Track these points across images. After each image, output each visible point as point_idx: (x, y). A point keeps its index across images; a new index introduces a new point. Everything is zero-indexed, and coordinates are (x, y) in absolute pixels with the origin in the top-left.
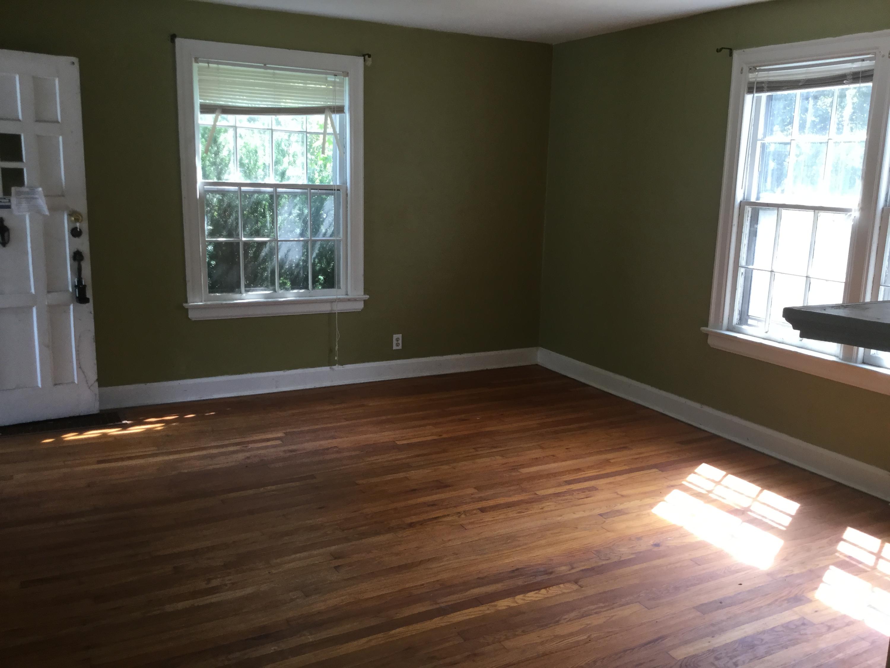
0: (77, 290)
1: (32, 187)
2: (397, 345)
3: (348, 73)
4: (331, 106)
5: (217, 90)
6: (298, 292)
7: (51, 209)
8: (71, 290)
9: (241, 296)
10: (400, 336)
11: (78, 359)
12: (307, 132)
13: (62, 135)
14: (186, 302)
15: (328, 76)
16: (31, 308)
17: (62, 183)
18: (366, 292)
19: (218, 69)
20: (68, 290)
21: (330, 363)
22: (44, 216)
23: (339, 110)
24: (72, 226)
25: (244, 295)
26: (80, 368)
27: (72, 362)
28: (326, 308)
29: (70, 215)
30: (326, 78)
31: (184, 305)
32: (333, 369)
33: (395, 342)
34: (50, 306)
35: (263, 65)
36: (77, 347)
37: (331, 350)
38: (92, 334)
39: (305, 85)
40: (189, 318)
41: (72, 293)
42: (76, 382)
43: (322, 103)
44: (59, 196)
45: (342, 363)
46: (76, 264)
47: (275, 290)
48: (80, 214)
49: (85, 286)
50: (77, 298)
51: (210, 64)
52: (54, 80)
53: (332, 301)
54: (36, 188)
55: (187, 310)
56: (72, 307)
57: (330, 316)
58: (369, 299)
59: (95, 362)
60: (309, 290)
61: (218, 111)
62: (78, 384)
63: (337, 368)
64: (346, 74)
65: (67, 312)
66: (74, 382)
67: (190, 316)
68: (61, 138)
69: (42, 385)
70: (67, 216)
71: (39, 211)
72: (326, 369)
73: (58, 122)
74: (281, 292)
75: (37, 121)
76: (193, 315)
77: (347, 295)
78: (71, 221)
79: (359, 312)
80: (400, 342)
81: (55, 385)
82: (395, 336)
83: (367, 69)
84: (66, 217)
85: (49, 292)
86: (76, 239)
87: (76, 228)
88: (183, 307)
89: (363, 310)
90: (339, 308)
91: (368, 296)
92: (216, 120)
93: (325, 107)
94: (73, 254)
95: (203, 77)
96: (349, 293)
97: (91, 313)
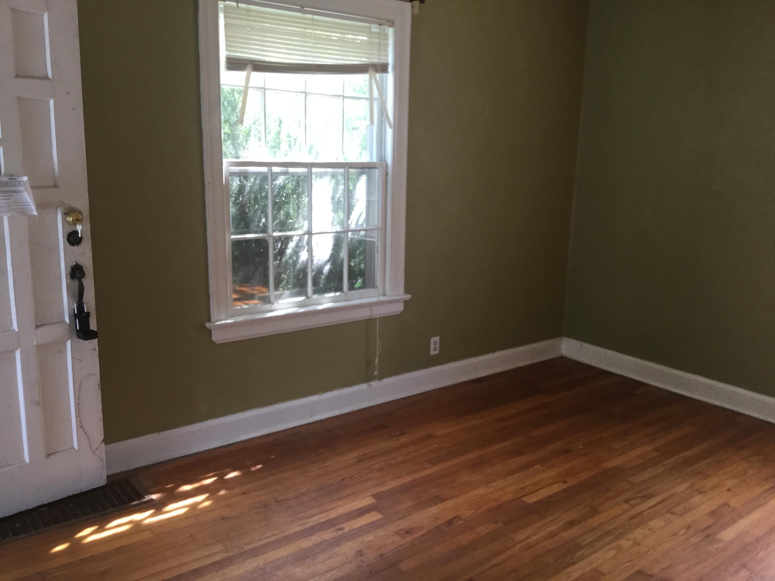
0: (77, 320)
1: (11, 176)
2: (435, 350)
3: (393, 22)
4: (376, 64)
5: (247, 39)
6: (335, 297)
7: (40, 206)
8: (67, 320)
9: (271, 306)
10: (437, 339)
11: (78, 416)
12: (344, 97)
13: (54, 97)
14: (209, 321)
15: (372, 25)
16: (12, 352)
17: (53, 169)
18: (407, 290)
19: (249, 10)
20: (64, 321)
21: (367, 379)
22: (30, 217)
23: (383, 68)
24: (71, 229)
25: (276, 305)
26: (82, 427)
27: (70, 421)
28: (364, 314)
29: (66, 214)
30: (370, 28)
31: (208, 325)
32: (371, 386)
33: (432, 346)
34: (39, 347)
35: (299, 8)
36: (78, 398)
37: (369, 364)
38: (97, 378)
39: (342, 36)
40: (213, 342)
41: (70, 324)
42: (76, 447)
43: (364, 59)
44: (50, 187)
45: (380, 378)
46: (76, 282)
47: (308, 297)
48: (80, 213)
49: (88, 314)
50: (77, 331)
51: (239, 4)
52: (42, 16)
53: (370, 305)
54: (19, 177)
55: (210, 331)
56: (69, 344)
57: (369, 322)
58: (411, 299)
59: (101, 416)
60: (344, 292)
61: (249, 67)
62: (78, 450)
63: (374, 384)
64: (392, 24)
65: (63, 351)
66: (73, 448)
67: (214, 339)
68: (52, 102)
69: (30, 459)
70: (62, 216)
71: (23, 211)
72: (363, 386)
73: (47, 78)
74: (315, 296)
75: (17, 76)
76: (217, 337)
77: (384, 295)
78: (68, 223)
79: (398, 316)
80: (438, 345)
81: (49, 455)
82: (433, 340)
83: (415, 19)
84: (59, 217)
85: (37, 327)
86: (75, 248)
87: (76, 232)
88: (206, 328)
89: (403, 313)
90: (378, 312)
91: (410, 296)
92: (248, 80)
93: (368, 64)
94: (70, 270)
95: (231, 21)
96: (387, 292)
97: (95, 349)
